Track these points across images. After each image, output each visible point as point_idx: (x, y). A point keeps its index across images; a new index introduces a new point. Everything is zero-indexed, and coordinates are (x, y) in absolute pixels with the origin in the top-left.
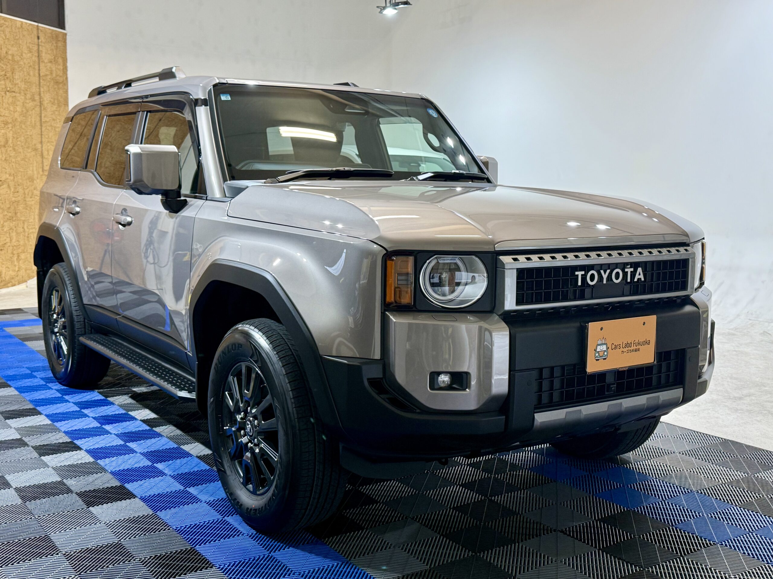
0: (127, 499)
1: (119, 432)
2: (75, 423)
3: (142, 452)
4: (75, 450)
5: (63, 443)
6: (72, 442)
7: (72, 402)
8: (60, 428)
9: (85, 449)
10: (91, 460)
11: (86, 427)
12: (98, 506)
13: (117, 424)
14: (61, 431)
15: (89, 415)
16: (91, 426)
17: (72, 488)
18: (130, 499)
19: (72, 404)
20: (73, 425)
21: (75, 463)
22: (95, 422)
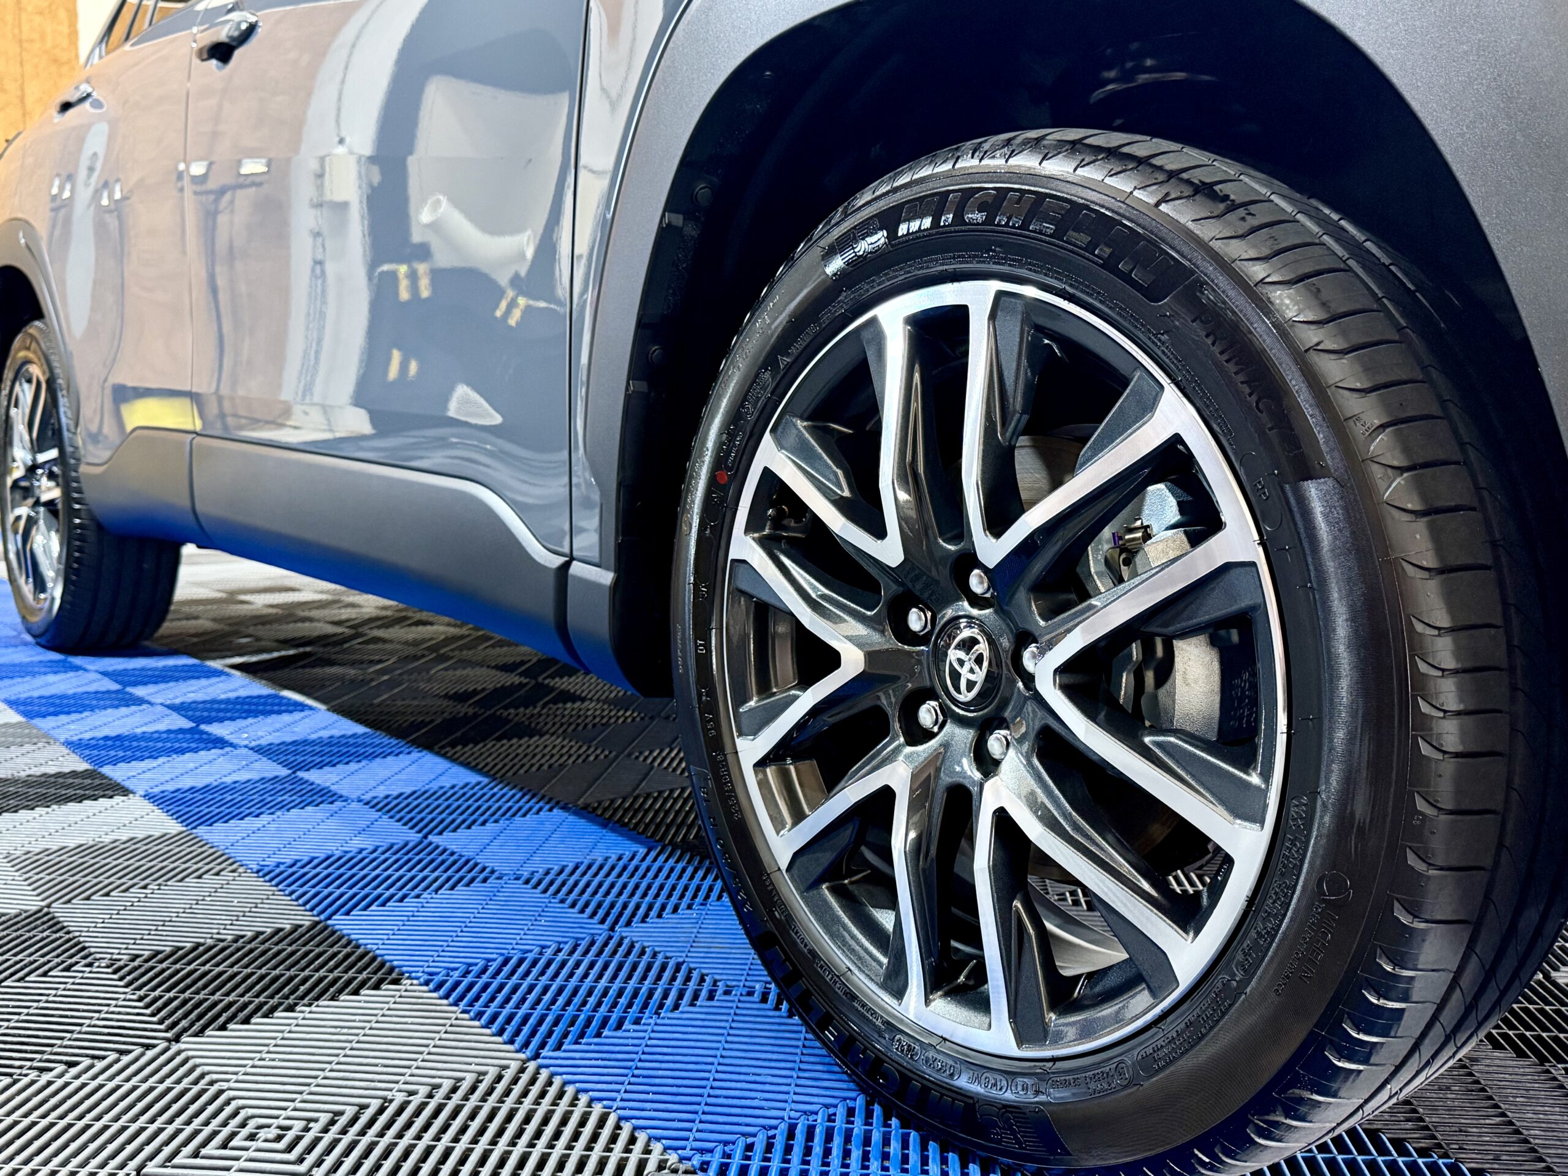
0: (362, 985)
1: (263, 742)
2: (105, 720)
3: (367, 797)
4: (103, 796)
5: (59, 775)
6: (95, 771)
7: (96, 671)
8: (51, 732)
9: (143, 793)
10: (173, 827)
11: (144, 729)
12: (223, 1028)
13: (250, 720)
14: (56, 740)
15: (153, 700)
16: (162, 726)
17: (94, 944)
18: (376, 987)
19: (93, 676)
20: (98, 723)
21: (107, 839)
22: (175, 715)
